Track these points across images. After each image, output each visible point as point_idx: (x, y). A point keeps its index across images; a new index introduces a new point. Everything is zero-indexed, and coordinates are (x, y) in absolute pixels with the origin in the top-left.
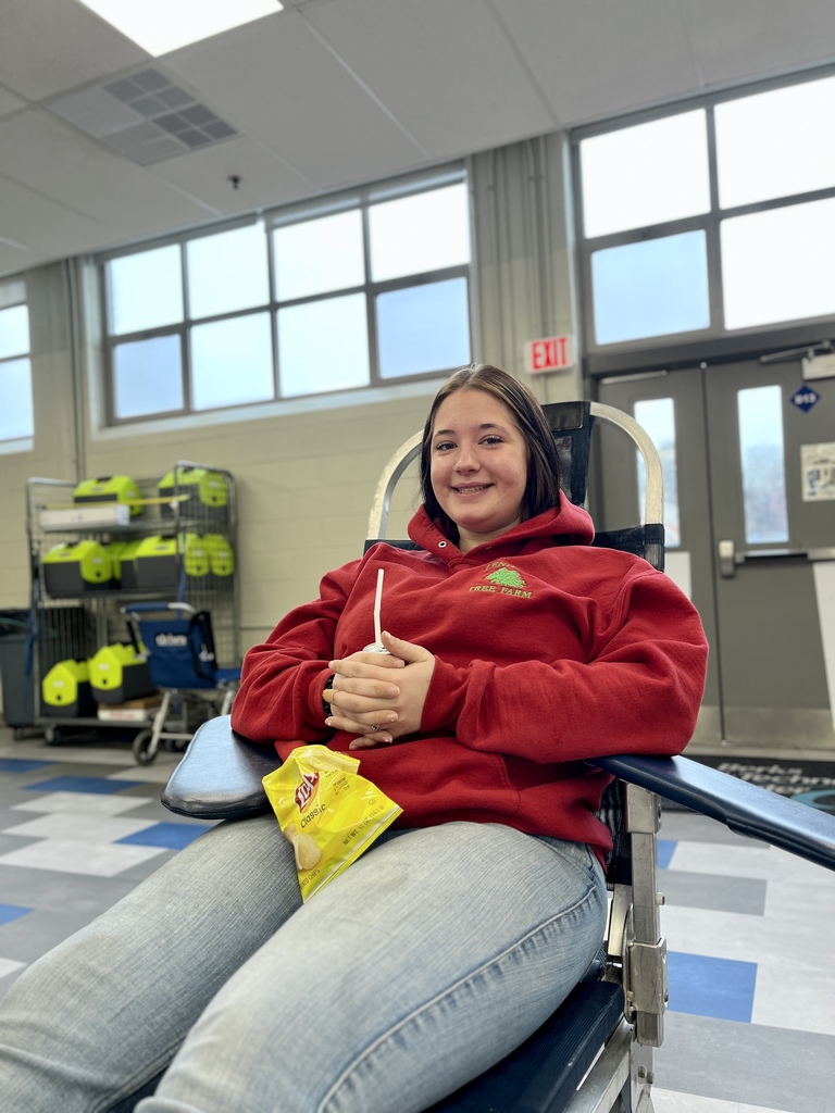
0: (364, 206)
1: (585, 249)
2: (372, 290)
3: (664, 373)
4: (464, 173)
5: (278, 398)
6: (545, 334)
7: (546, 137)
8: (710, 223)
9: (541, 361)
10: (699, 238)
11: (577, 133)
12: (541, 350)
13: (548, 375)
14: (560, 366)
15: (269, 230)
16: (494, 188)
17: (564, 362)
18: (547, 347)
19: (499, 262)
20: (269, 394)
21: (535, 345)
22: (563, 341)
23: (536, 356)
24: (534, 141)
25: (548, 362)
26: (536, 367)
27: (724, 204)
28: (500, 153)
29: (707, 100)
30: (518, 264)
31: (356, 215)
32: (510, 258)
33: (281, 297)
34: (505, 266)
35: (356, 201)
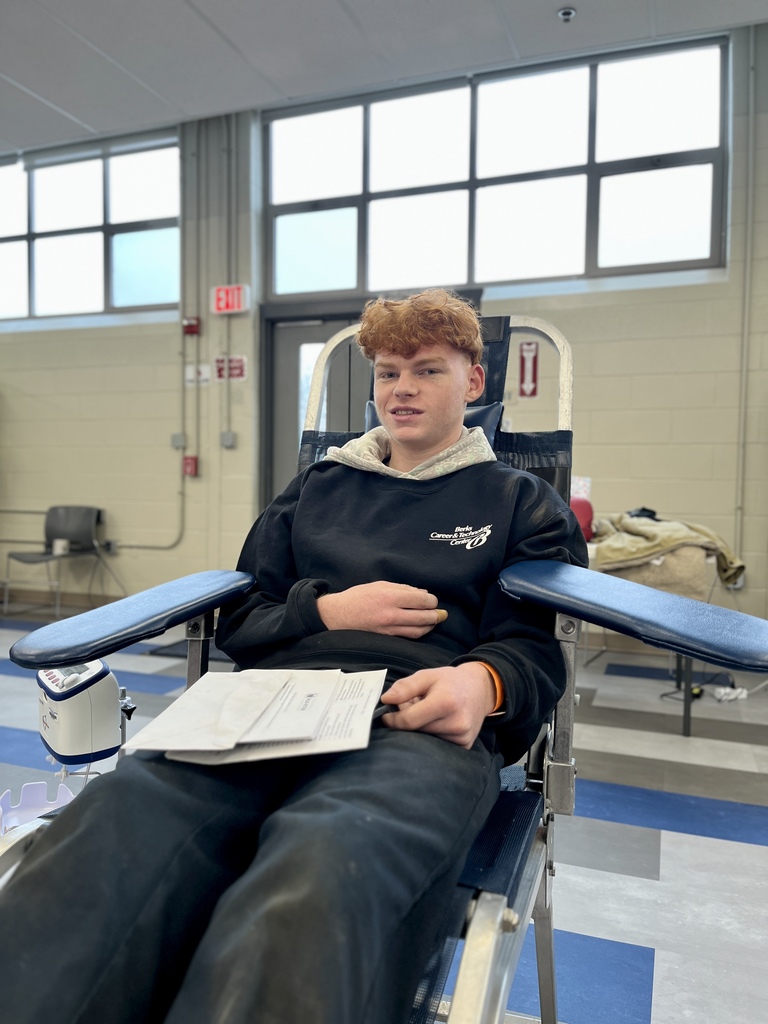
0: (105, 157)
1: (270, 213)
2: (109, 230)
3: (318, 323)
4: (175, 139)
5: (31, 316)
6: (229, 282)
7: (238, 115)
8: (361, 202)
9: (222, 304)
10: (352, 213)
11: (269, 115)
12: (222, 295)
13: (230, 316)
14: (235, 310)
15: (29, 169)
16: (198, 155)
17: (239, 306)
18: (227, 293)
19: (199, 218)
20: (24, 313)
21: (219, 290)
22: (239, 289)
23: (219, 300)
24: (228, 117)
25: (227, 306)
26: (219, 309)
27: (374, 188)
28: (204, 124)
29: (365, 99)
30: (214, 221)
31: (98, 164)
32: (208, 216)
33: (38, 228)
34: (203, 222)
35: (98, 152)
